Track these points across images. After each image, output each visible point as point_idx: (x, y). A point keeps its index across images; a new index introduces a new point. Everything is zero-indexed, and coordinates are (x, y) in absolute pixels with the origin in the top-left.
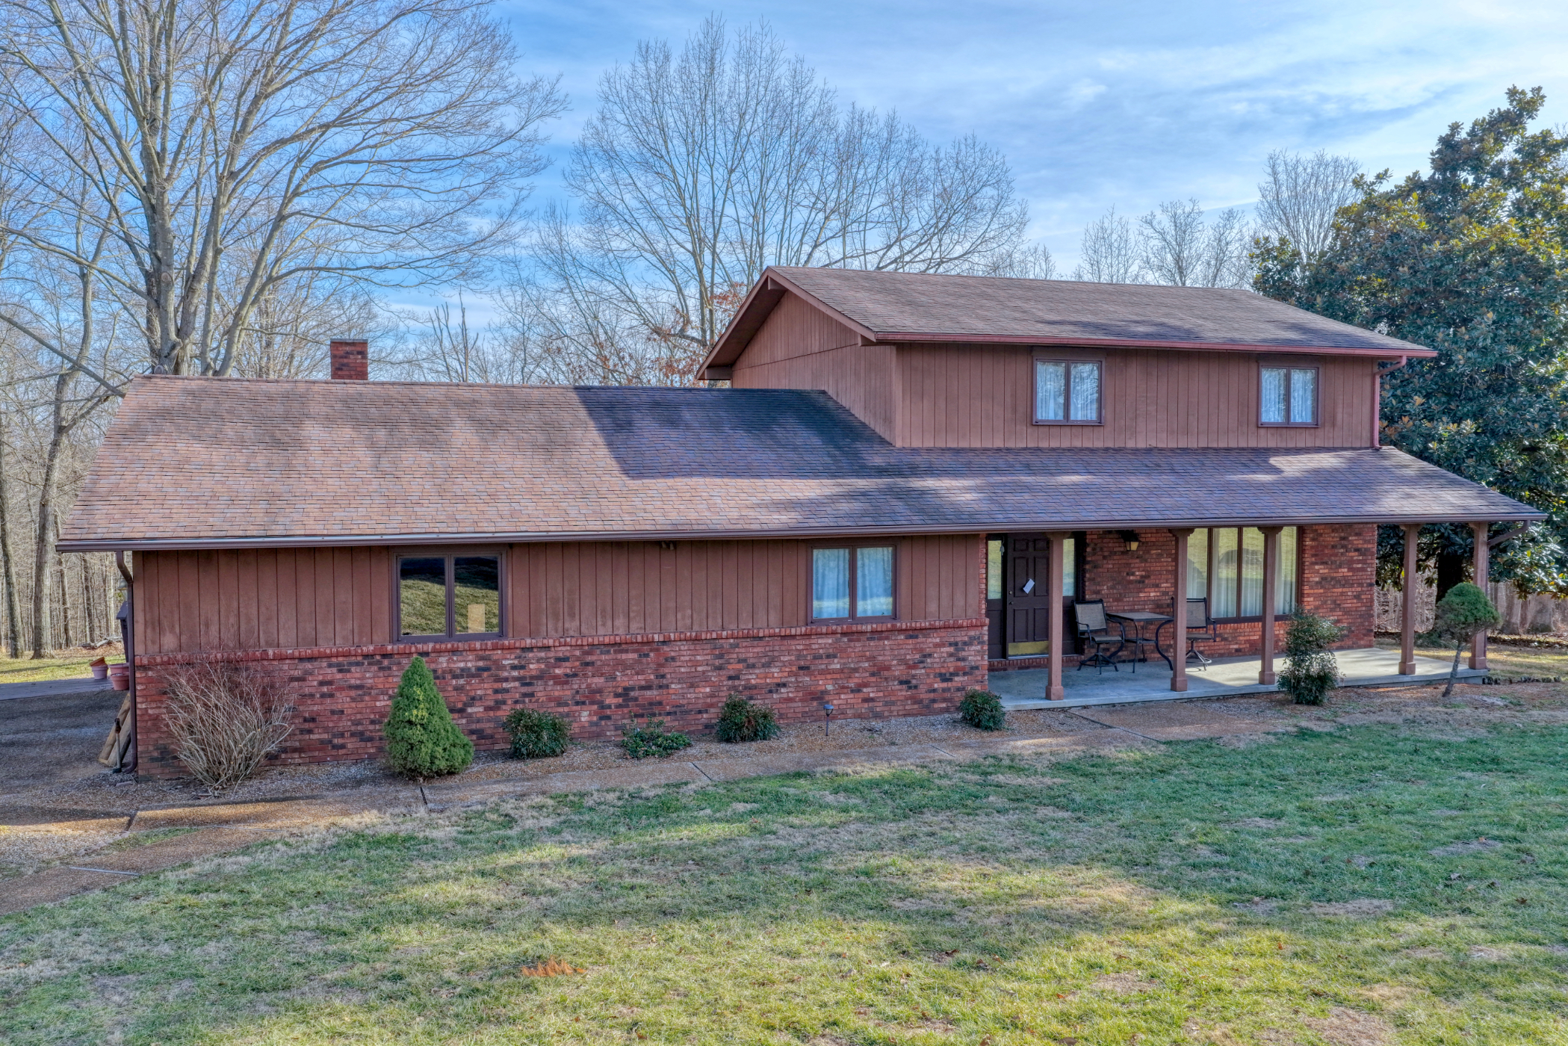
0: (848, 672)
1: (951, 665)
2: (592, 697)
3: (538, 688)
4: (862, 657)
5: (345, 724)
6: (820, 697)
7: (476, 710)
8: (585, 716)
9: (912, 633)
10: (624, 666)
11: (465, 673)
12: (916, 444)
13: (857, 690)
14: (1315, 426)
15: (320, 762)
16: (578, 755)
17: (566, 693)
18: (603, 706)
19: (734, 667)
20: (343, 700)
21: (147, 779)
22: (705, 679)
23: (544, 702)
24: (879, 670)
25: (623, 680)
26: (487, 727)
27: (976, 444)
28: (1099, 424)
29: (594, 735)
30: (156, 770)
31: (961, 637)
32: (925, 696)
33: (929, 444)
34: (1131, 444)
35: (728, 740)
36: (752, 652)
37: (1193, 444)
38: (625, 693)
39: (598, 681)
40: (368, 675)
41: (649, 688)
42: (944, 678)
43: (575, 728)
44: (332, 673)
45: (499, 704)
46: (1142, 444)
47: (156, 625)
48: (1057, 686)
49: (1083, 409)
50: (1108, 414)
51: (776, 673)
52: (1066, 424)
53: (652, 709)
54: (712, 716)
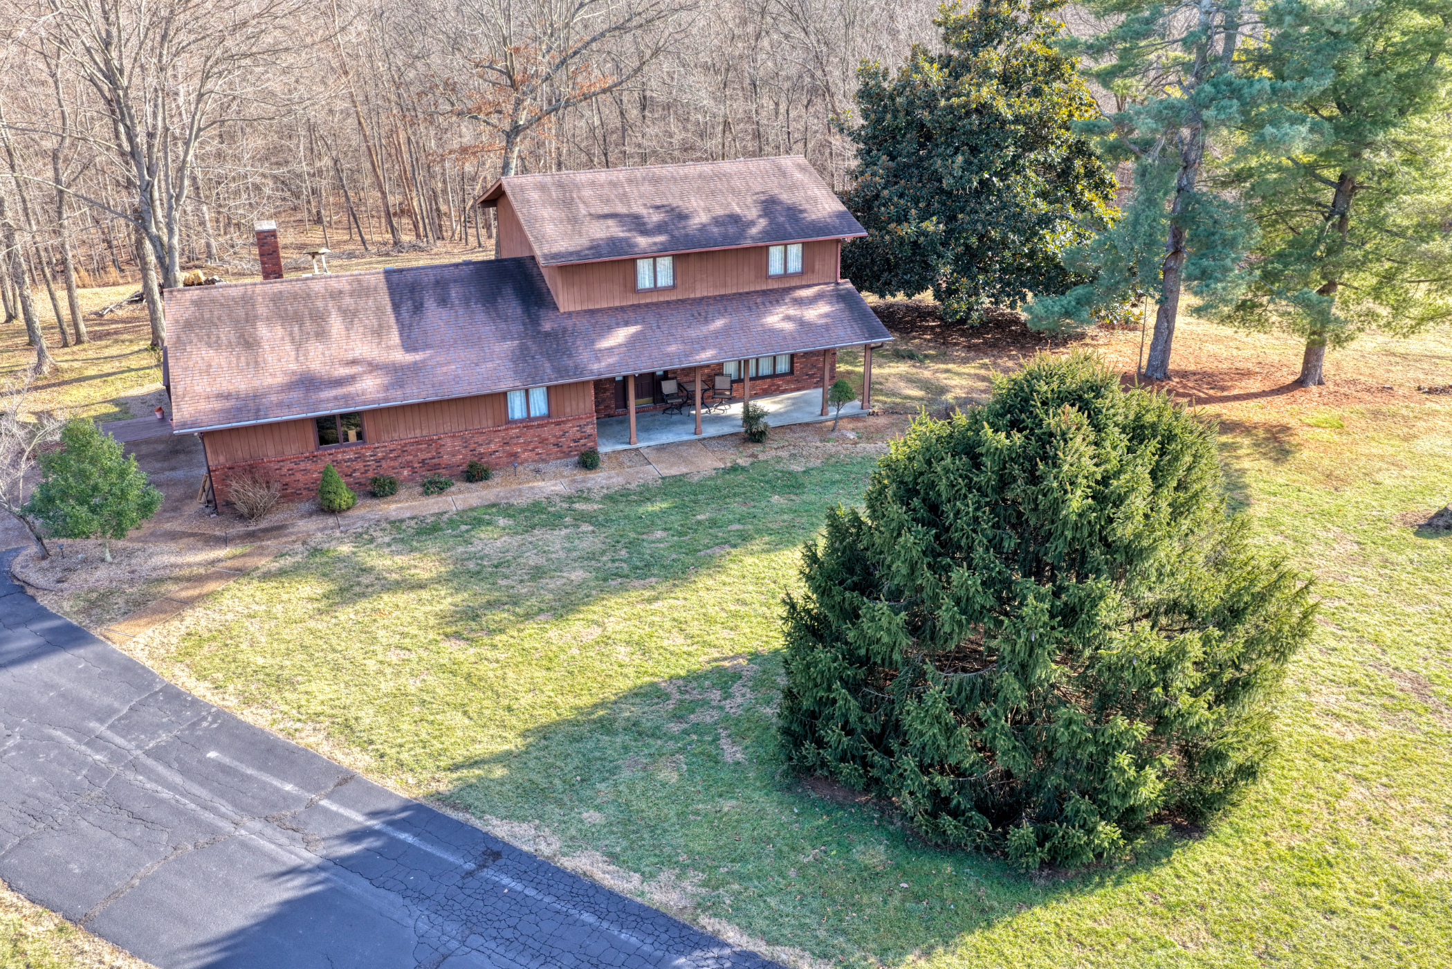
0: (527, 443)
1: (578, 435)
2: (408, 464)
3: (384, 464)
4: (534, 436)
5: (301, 485)
6: (515, 455)
7: (357, 474)
8: (405, 473)
9: (558, 424)
10: (421, 450)
11: (350, 460)
12: (572, 309)
13: (533, 450)
14: (802, 273)
15: (292, 501)
16: (403, 492)
17: (396, 464)
18: (413, 468)
19: (472, 446)
20: (299, 476)
21: (222, 513)
22: (459, 452)
23: (387, 470)
24: (543, 441)
25: (421, 456)
26: (363, 481)
27: (605, 305)
28: (674, 287)
29: (411, 479)
30: (225, 510)
31: (582, 422)
32: (566, 449)
33: (578, 308)
34: (692, 296)
35: (471, 482)
36: (480, 439)
37: (729, 291)
38: (423, 461)
39: (410, 458)
40: (309, 465)
41: (433, 458)
42: (575, 441)
43: (402, 478)
44: (292, 466)
45: (366, 471)
46: (698, 295)
47: (216, 453)
48: (633, 439)
49: (665, 279)
50: (679, 282)
51: (493, 446)
52: (655, 289)
53: (437, 467)
54: (464, 467)
